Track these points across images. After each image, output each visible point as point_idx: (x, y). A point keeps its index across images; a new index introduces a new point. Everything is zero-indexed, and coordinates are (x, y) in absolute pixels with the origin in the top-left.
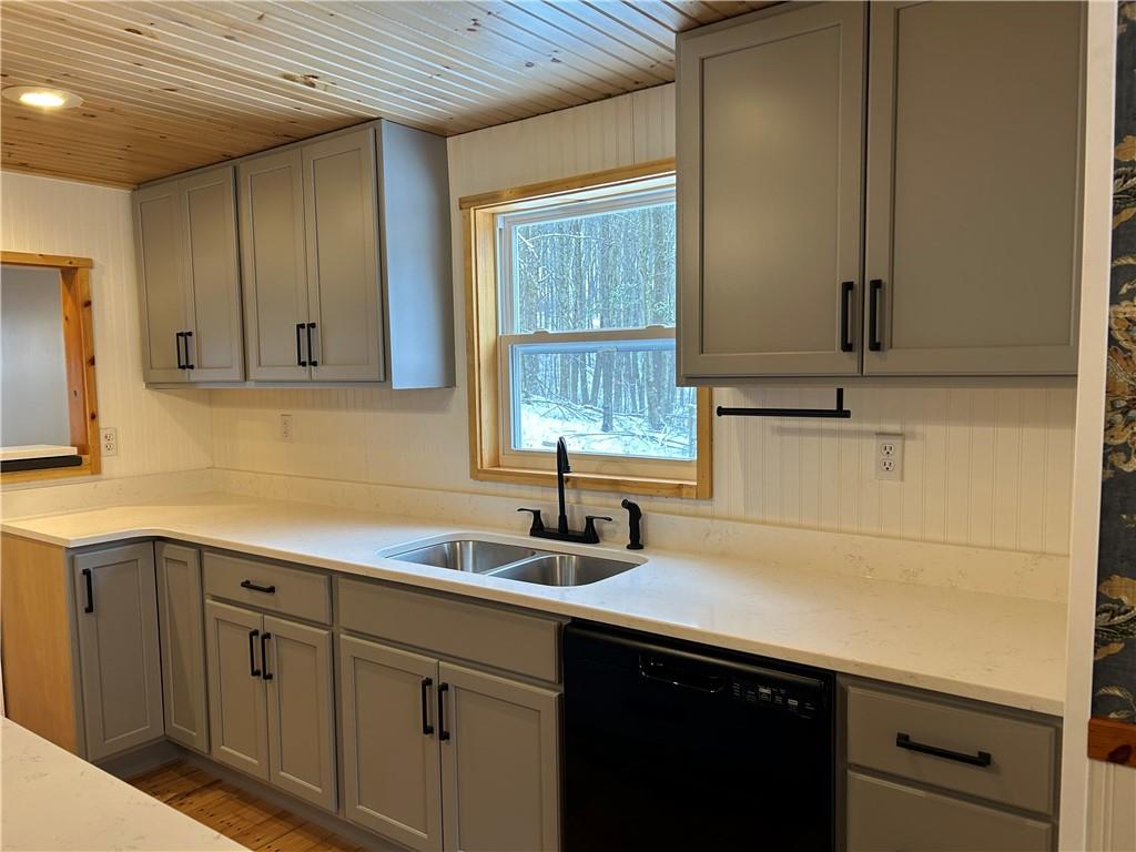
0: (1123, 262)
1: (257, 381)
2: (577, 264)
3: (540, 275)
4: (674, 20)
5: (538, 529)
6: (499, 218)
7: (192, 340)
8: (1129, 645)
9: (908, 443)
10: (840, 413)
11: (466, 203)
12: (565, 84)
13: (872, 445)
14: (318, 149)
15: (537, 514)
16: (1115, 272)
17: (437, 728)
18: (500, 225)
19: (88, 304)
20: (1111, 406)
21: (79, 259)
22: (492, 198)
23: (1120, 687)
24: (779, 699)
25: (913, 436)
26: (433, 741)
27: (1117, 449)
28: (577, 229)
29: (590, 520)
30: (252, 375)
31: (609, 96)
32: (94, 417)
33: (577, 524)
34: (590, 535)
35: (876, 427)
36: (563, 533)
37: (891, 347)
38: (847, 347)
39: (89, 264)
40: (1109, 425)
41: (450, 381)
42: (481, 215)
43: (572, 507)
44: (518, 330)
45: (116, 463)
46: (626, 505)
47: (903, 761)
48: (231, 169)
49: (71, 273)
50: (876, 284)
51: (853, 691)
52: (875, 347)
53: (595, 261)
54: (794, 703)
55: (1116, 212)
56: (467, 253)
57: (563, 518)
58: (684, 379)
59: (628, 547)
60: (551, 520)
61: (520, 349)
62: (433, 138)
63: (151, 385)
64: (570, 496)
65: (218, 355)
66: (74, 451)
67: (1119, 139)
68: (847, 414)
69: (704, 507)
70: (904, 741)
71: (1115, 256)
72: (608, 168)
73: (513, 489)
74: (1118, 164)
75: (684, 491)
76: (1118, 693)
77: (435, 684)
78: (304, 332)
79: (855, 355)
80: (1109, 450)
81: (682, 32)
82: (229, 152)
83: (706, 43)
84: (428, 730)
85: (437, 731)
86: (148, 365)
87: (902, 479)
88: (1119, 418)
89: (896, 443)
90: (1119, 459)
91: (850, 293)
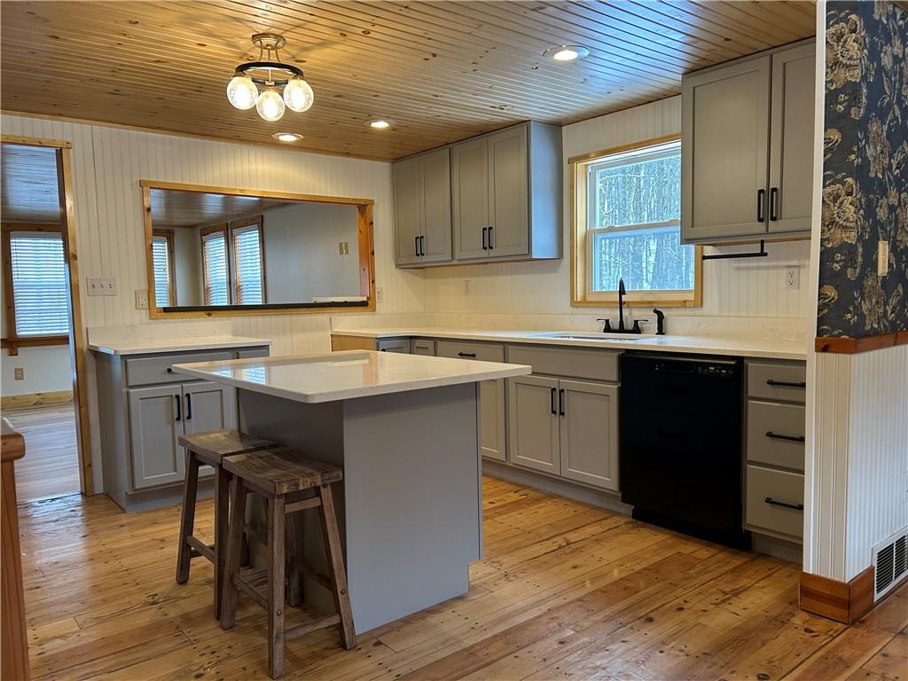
0: (827, 173)
1: (459, 260)
2: (637, 199)
3: (606, 208)
4: (681, 71)
5: (608, 329)
6: (589, 167)
7: (424, 240)
8: (830, 309)
9: (802, 270)
10: (763, 254)
11: (571, 161)
12: (626, 98)
13: (784, 272)
14: (497, 137)
15: (607, 321)
16: (824, 176)
17: (558, 410)
18: (590, 171)
19: (372, 223)
20: (823, 225)
21: (368, 200)
22: (586, 157)
23: (826, 325)
24: (718, 371)
25: (804, 266)
26: (556, 418)
27: (825, 240)
28: (638, 169)
29: (636, 322)
30: (457, 257)
31: (650, 102)
32: (373, 282)
33: (629, 325)
34: (636, 330)
35: (786, 263)
36: (622, 330)
37: (781, 219)
38: (760, 220)
39: (372, 202)
40: (823, 232)
41: (561, 256)
42: (580, 166)
43: (626, 317)
44: (598, 226)
45: (382, 306)
46: (656, 311)
47: (770, 392)
48: (448, 149)
49: (363, 208)
50: (774, 190)
51: (750, 364)
52: (774, 219)
53: (653, 195)
54: (724, 371)
55: (825, 156)
56: (572, 187)
57: (621, 322)
58: (686, 240)
59: (657, 334)
60: (615, 324)
61: (599, 237)
62: (555, 128)
63: (398, 266)
64: (626, 312)
65: (437, 249)
66: (365, 299)
67: (825, 130)
68: (766, 254)
69: (698, 312)
70: (771, 383)
71: (824, 171)
72: (649, 138)
73: (595, 311)
74: (825, 139)
75: (688, 304)
76: (826, 327)
77: (558, 390)
78: (487, 232)
79: (764, 223)
80: (822, 240)
81: (684, 74)
82: (447, 140)
83: (696, 80)
84: (554, 412)
85: (558, 412)
86: (397, 256)
87: (799, 288)
88: (826, 228)
89: (796, 270)
90: (825, 243)
91: (762, 195)
